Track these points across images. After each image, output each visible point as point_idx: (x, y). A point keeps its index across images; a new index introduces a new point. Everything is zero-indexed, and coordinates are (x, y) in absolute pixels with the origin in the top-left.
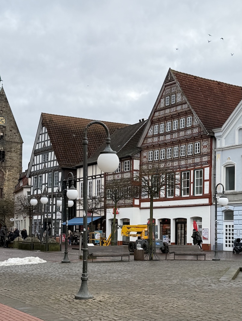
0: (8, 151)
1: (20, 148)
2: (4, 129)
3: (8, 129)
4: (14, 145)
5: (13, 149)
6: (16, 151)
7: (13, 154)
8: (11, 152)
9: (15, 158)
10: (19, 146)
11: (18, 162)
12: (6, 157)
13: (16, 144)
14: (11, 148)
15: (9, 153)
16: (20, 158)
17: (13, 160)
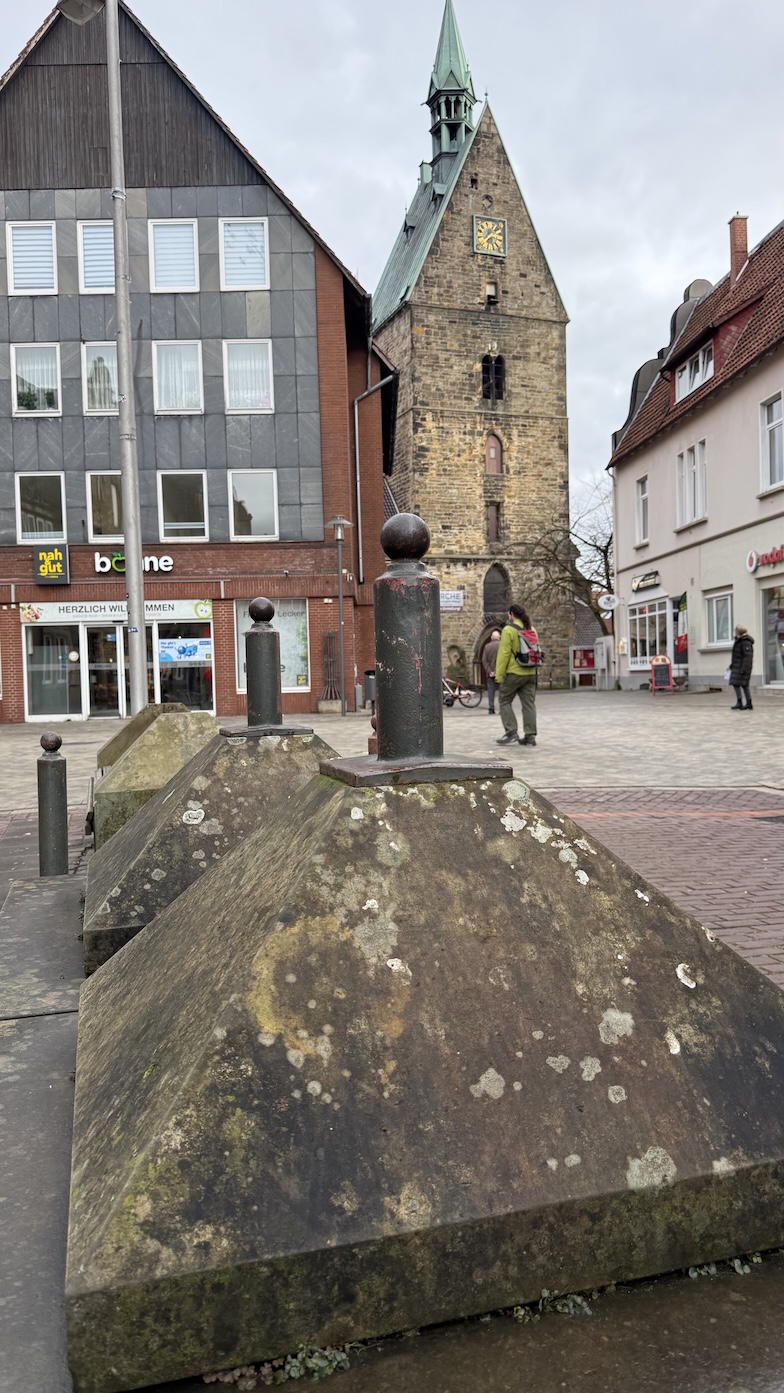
0: (515, 358)
1: (557, 341)
2: (498, 269)
3: (512, 266)
4: (535, 331)
5: (533, 350)
6: (543, 355)
7: (536, 368)
8: (525, 358)
9: (541, 384)
10: (555, 334)
11: (552, 398)
12: (509, 381)
13: (543, 329)
14: (525, 344)
15: (520, 364)
16: (559, 382)
17: (533, 389)
